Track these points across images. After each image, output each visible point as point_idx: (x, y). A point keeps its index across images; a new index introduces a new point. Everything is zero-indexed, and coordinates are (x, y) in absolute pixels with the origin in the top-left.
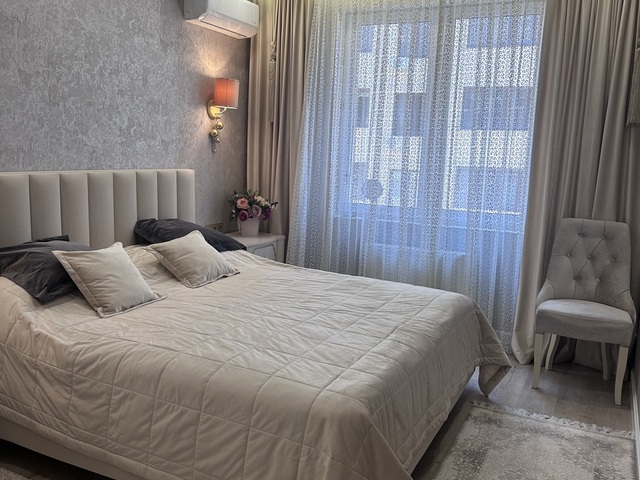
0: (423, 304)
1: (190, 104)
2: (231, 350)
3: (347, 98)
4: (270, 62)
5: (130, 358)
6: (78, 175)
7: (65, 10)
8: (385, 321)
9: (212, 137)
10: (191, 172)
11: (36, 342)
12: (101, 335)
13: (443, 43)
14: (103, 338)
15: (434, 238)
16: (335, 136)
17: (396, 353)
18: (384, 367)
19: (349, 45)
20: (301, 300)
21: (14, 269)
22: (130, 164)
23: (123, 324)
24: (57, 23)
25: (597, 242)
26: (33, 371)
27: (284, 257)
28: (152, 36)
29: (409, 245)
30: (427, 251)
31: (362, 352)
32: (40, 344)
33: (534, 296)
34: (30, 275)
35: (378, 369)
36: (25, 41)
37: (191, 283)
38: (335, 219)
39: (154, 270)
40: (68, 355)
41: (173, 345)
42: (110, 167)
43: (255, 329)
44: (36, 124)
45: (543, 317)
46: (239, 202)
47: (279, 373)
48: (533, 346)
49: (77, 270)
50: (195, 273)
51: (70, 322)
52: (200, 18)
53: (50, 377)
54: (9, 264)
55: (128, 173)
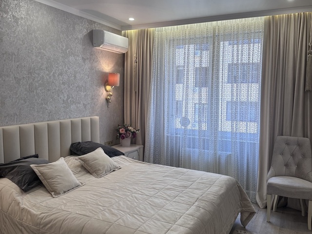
0: (211, 183)
1: (97, 86)
2: (116, 215)
3: (171, 79)
4: (134, 64)
5: (68, 220)
6: (43, 124)
7: (36, 48)
8: (192, 194)
9: (107, 100)
10: (97, 118)
11: (22, 213)
12: (54, 208)
13: (215, 54)
14: (55, 210)
15: (215, 146)
16: (166, 97)
17: (198, 214)
18: (192, 223)
19: (171, 55)
20: (152, 183)
21: (12, 174)
22: (68, 117)
23: (64, 202)
24: (33, 54)
25: (295, 147)
26: (21, 227)
27: (143, 158)
28: (78, 56)
29: (204, 149)
30: (212, 152)
31: (181, 214)
32: (24, 214)
33: (266, 175)
34: (20, 177)
35: (189, 224)
36: (18, 63)
37: (98, 175)
38: (168, 136)
39: (79, 169)
40: (38, 219)
41: (88, 214)
42: (59, 119)
43: (128, 202)
44: (23, 102)
45: (270, 186)
46: (121, 130)
47: (140, 229)
48: (266, 200)
49: (42, 174)
50: (99, 170)
51: (39, 201)
52: (101, 46)
53: (28, 230)
54: (9, 172)
55: (67, 121)
